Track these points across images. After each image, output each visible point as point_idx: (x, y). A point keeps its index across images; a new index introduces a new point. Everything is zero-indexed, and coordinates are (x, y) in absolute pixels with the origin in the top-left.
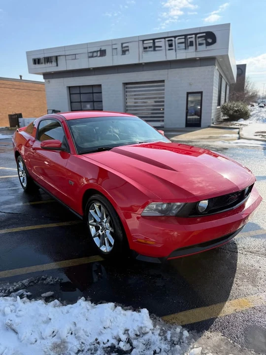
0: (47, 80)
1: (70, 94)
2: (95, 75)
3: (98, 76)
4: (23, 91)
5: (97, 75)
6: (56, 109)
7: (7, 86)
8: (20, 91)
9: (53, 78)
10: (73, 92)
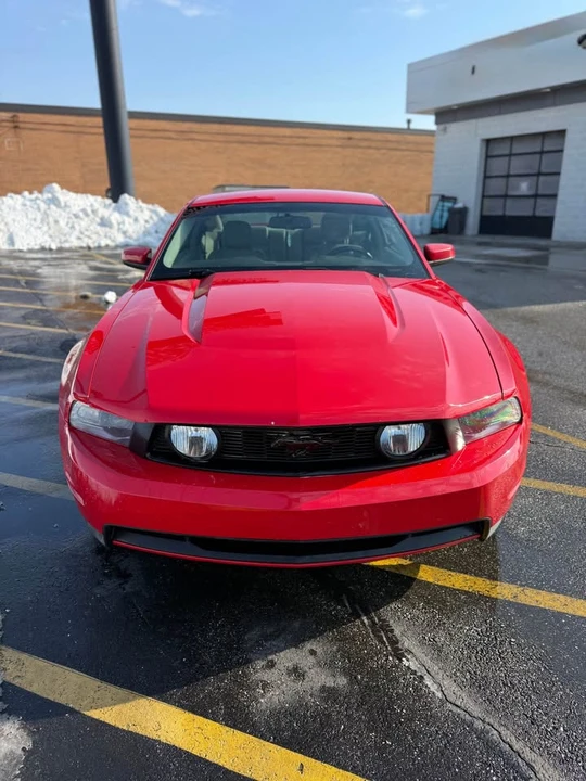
0: (442, 126)
1: (488, 157)
2: (554, 105)
3: (561, 107)
4: (406, 153)
5: (560, 105)
6: (447, 194)
7: (374, 145)
8: (399, 153)
9: (455, 121)
10: (495, 153)
